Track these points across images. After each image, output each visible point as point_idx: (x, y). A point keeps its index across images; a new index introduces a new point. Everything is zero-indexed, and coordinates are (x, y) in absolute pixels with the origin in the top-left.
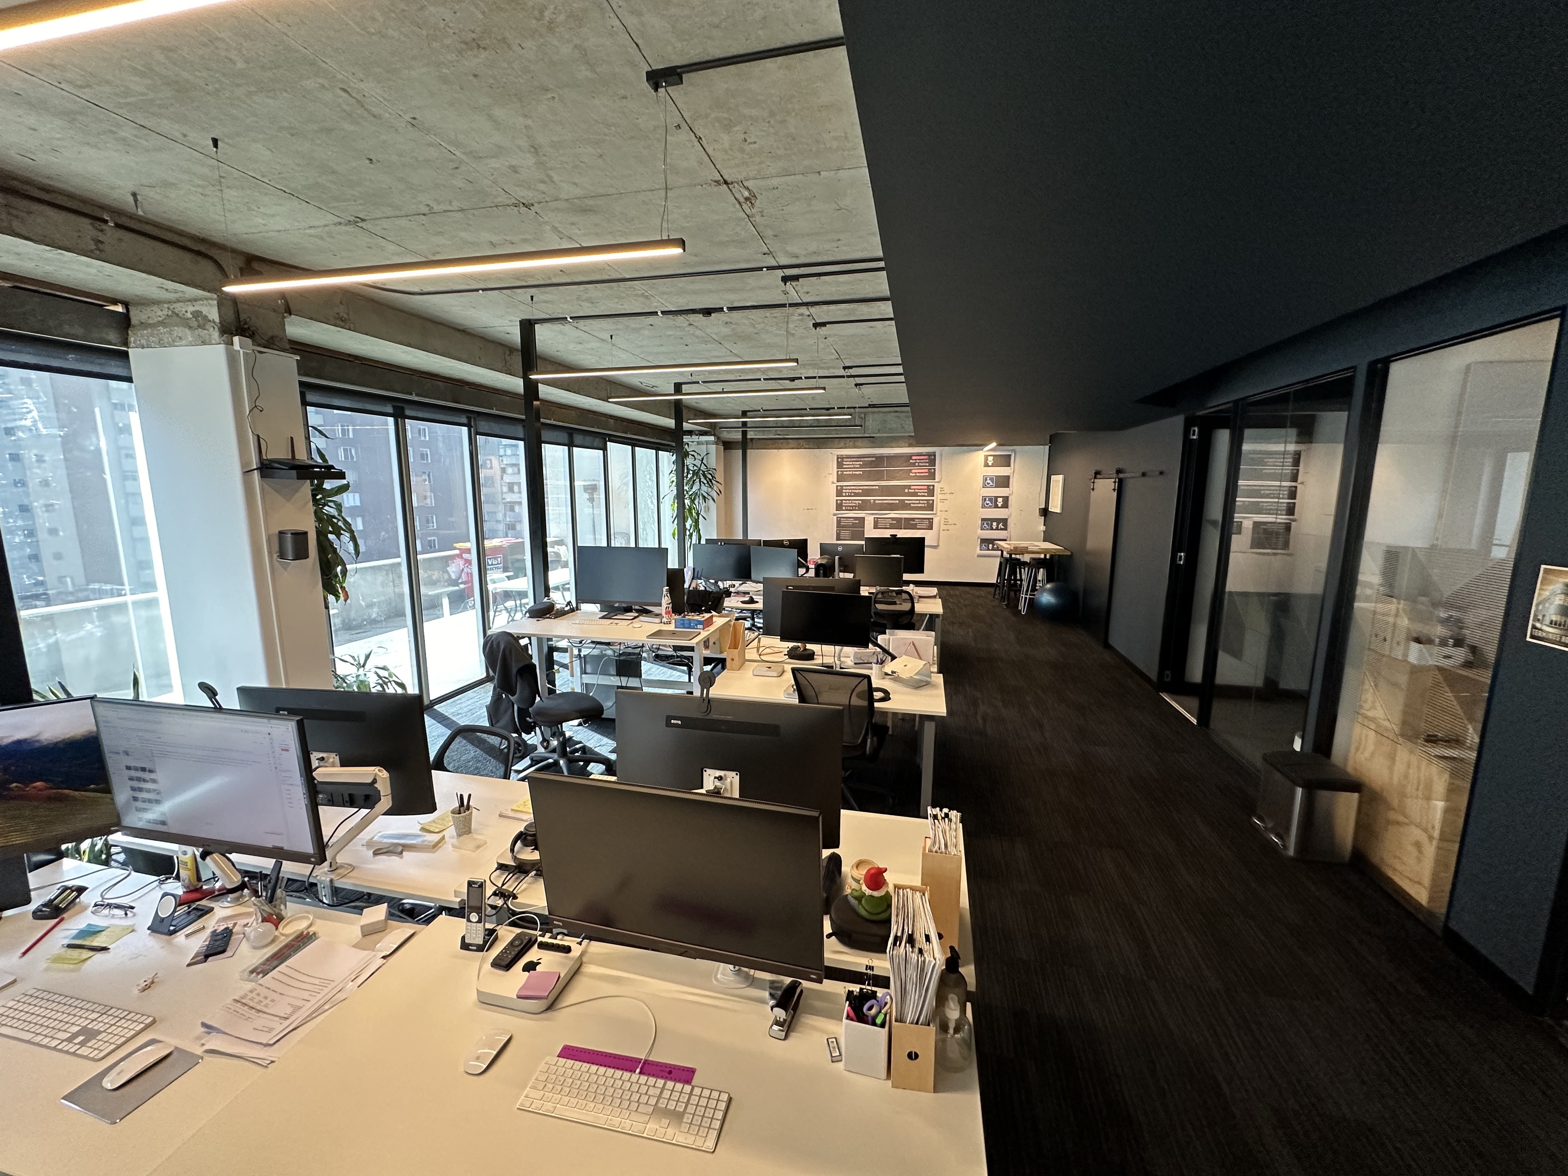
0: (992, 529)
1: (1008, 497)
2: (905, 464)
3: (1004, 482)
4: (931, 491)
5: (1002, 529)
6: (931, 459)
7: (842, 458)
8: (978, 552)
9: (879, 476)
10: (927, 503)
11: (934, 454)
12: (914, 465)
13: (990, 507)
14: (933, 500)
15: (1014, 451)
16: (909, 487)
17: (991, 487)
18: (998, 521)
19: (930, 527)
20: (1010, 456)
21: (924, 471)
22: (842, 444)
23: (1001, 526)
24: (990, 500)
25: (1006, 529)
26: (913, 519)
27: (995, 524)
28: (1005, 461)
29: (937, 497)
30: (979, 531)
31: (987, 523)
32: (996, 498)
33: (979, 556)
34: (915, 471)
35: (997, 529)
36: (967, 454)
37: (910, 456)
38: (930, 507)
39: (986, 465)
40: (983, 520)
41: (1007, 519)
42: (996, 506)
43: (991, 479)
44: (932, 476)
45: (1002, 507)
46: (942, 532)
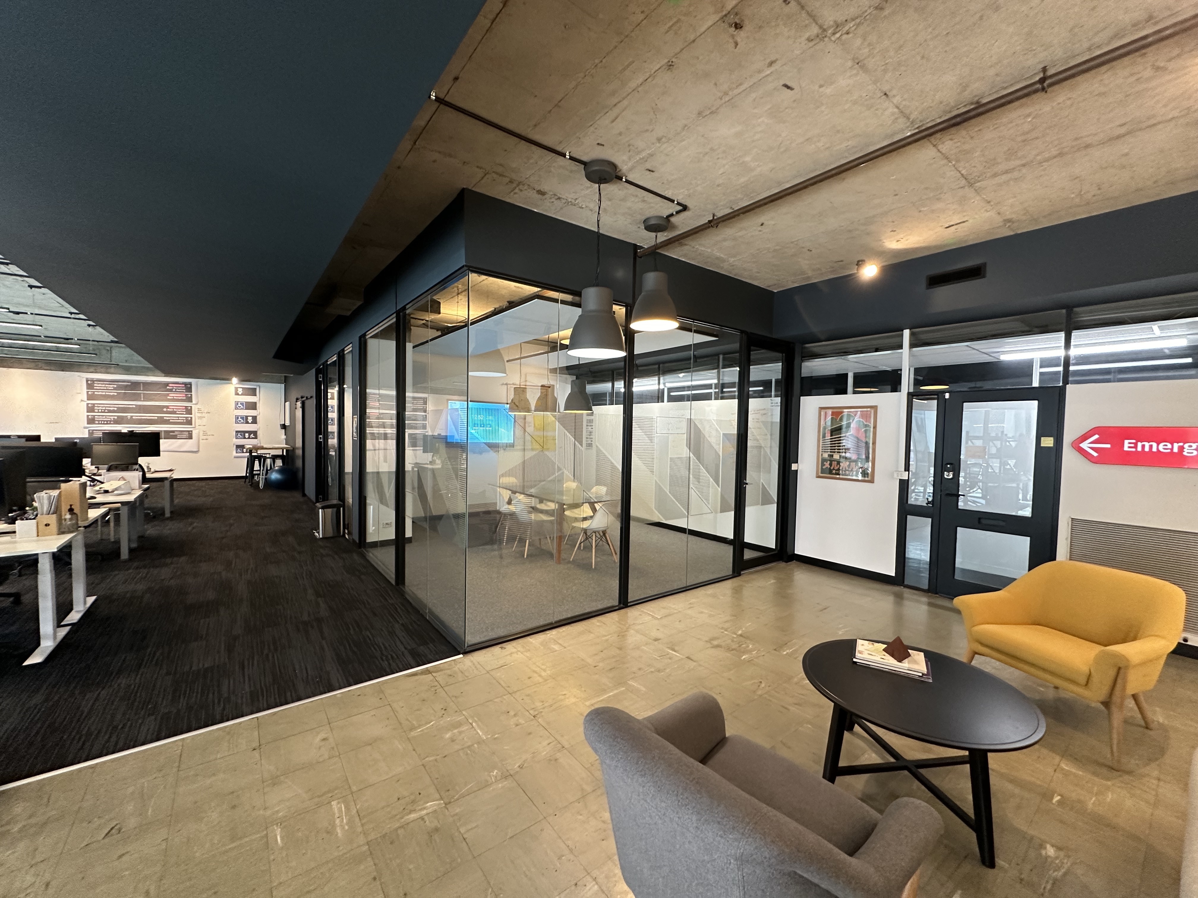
0: (245, 438)
1: (256, 417)
2: (164, 389)
3: (253, 406)
4: (189, 411)
5: (252, 438)
6: (188, 388)
7: (94, 381)
8: (234, 454)
9: (136, 397)
10: (186, 420)
11: (190, 384)
12: (171, 390)
13: (242, 423)
14: (191, 418)
16: (167, 407)
17: (242, 409)
18: (250, 433)
19: (190, 437)
20: (255, 389)
21: (182, 396)
22: (92, 370)
23: (252, 436)
24: (242, 418)
25: (256, 438)
26: (173, 432)
27: (247, 435)
28: (253, 392)
29: (195, 415)
30: (235, 440)
31: (241, 434)
32: (247, 417)
33: (235, 457)
34: (172, 395)
35: (249, 438)
36: (220, 386)
37: (167, 384)
38: (189, 422)
39: (237, 394)
40: (237, 432)
41: (256, 432)
42: (247, 423)
43: (242, 404)
44: (190, 399)
45: (252, 423)
46: (201, 441)
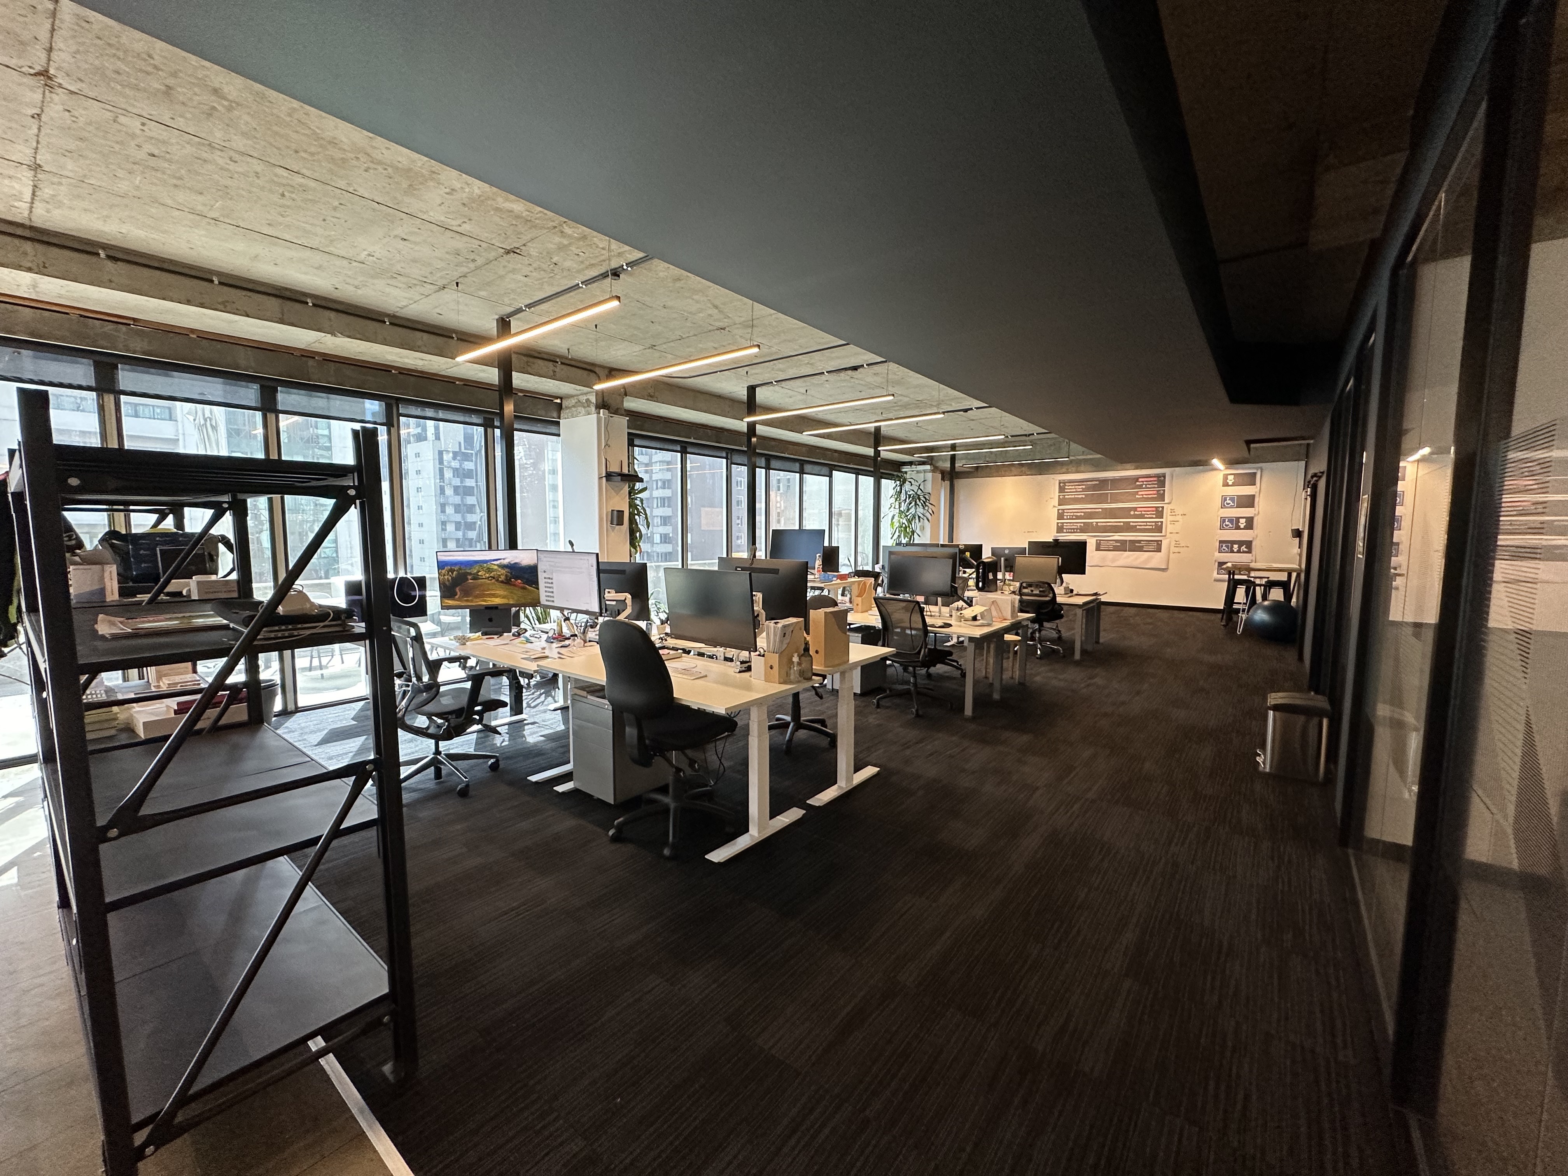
0: (1232, 552)
1: (1252, 518)
2: (1133, 486)
3: (1248, 502)
4: (1159, 513)
5: (1244, 552)
6: (1161, 481)
7: (1064, 483)
8: (1215, 575)
9: (1101, 499)
10: (1156, 525)
11: (1164, 476)
12: (1140, 487)
13: (1231, 529)
14: (1162, 522)
15: (1257, 469)
16: (1135, 509)
17: (1232, 507)
18: (1241, 543)
19: (1159, 550)
20: (1255, 474)
21: (1152, 493)
22: (1064, 470)
23: (1243, 548)
24: (1231, 521)
25: (1250, 552)
26: (1139, 542)
27: (1236, 546)
28: (1251, 479)
29: (1167, 518)
30: (1217, 554)
31: (1227, 545)
32: (1238, 519)
33: (1217, 580)
34: (1142, 493)
35: (1239, 552)
36: (1202, 475)
37: (1137, 479)
38: (1159, 528)
39: (1226, 484)
40: (1221, 542)
41: (1251, 542)
42: (1238, 528)
43: (1232, 499)
44: (1161, 497)
45: (1245, 528)
46: (1172, 555)
